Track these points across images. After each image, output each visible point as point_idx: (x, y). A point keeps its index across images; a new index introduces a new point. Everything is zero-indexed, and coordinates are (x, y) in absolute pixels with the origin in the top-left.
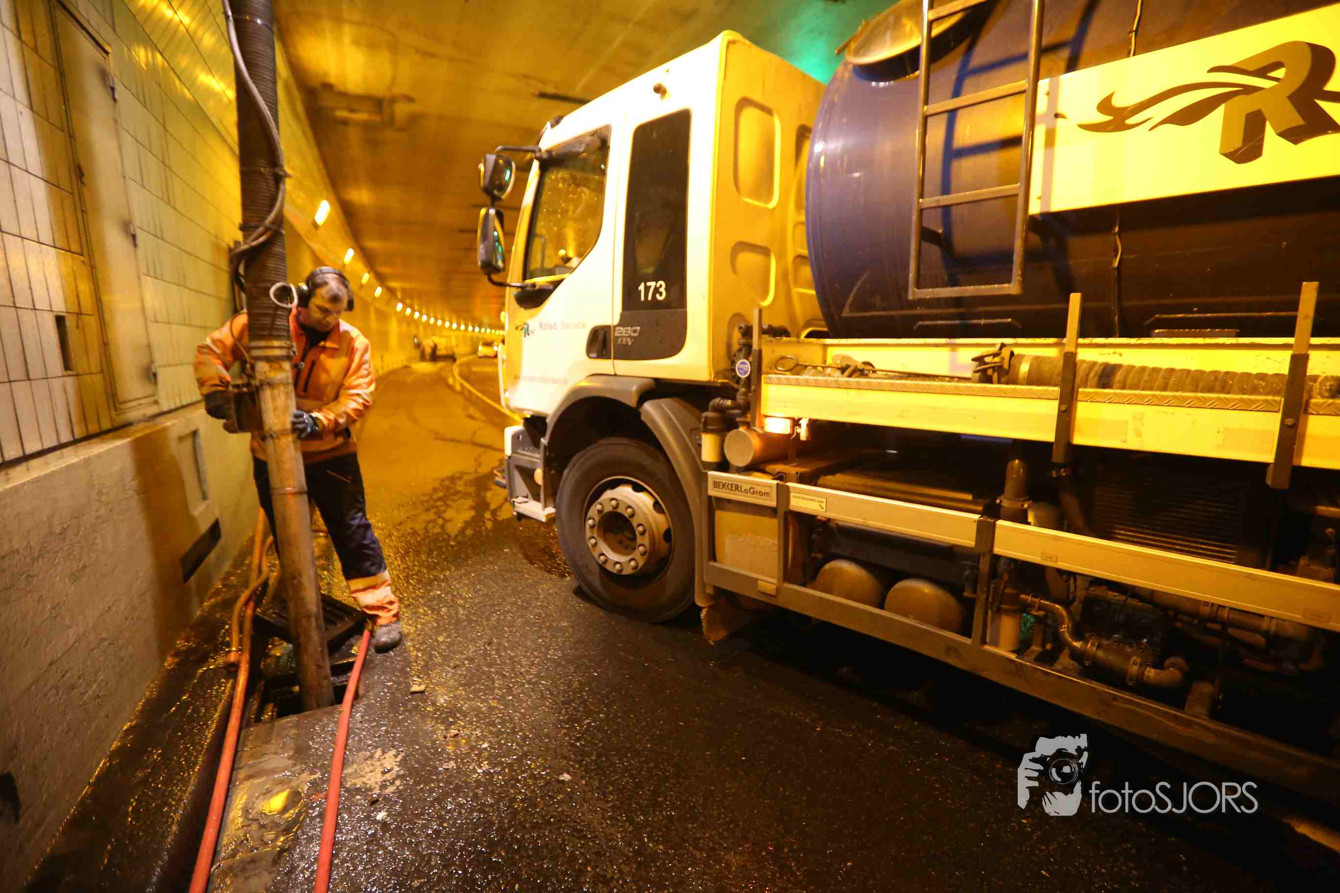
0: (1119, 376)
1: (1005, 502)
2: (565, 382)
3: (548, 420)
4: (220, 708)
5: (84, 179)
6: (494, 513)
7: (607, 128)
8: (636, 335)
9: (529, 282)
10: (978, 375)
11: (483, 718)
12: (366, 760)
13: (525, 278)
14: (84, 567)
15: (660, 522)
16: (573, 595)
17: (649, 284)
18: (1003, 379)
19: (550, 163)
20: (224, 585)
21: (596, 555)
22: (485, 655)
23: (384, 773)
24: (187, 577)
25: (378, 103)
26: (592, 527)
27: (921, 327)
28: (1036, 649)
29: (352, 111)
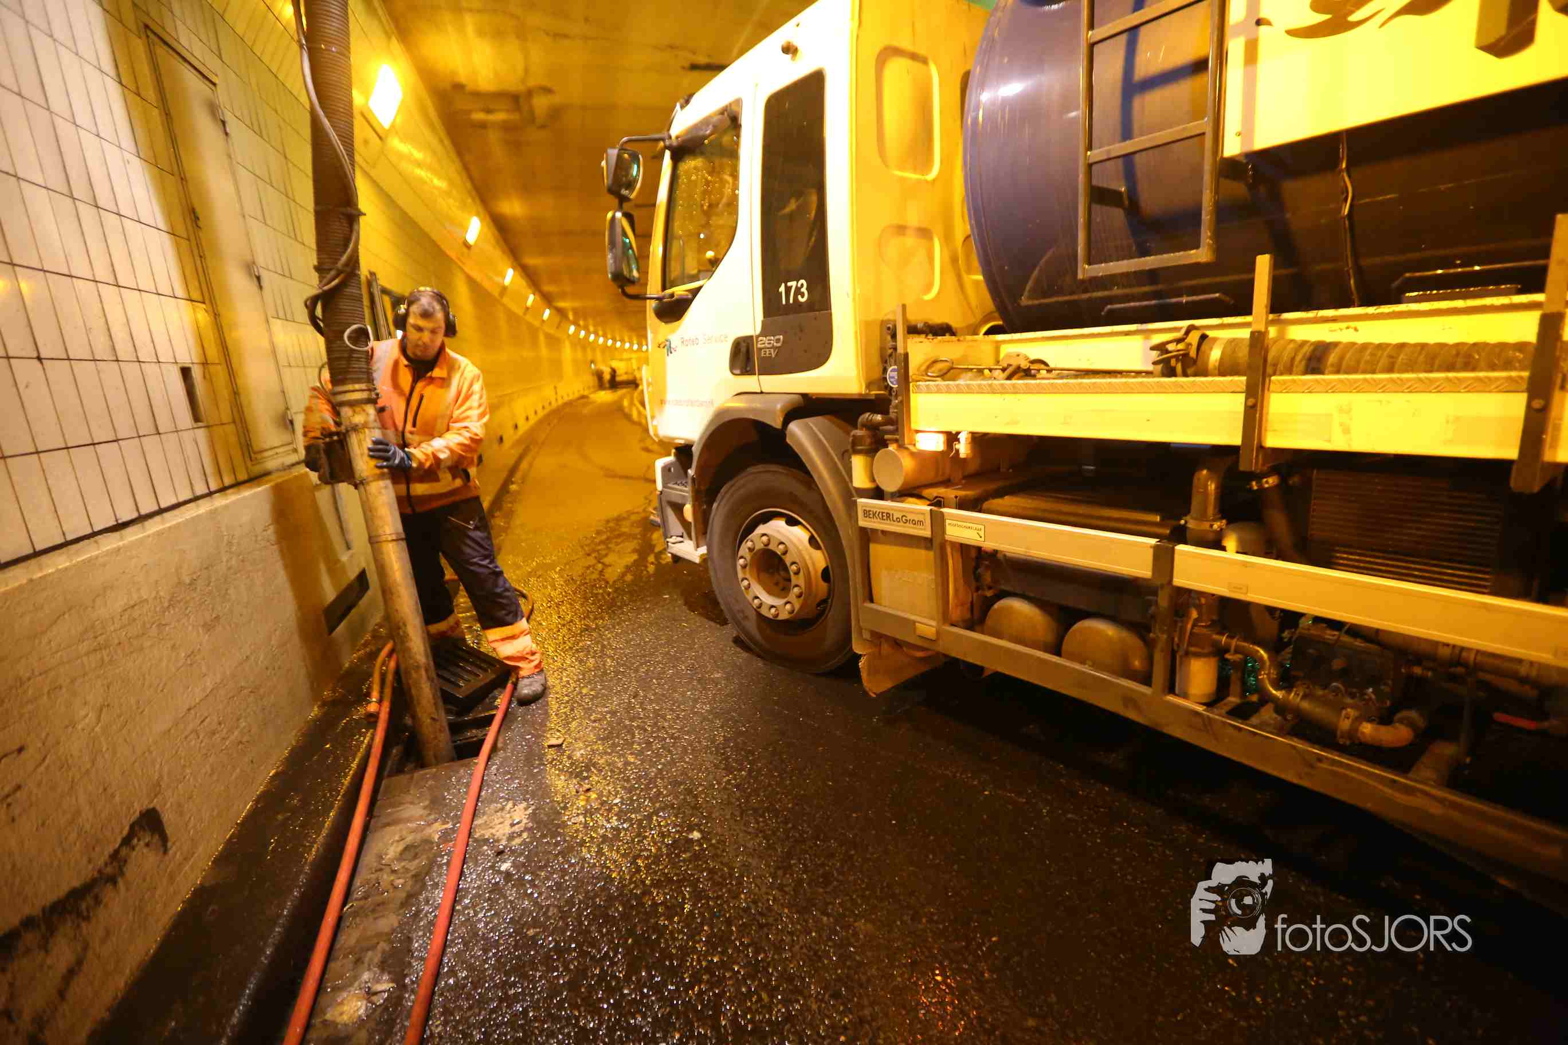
0: (1332, 358)
1: (1191, 523)
2: (712, 402)
3: (694, 449)
4: (359, 756)
5: (200, 224)
6: (658, 556)
7: (738, 102)
8: (779, 345)
9: (668, 291)
10: (1159, 367)
11: (619, 774)
12: (497, 812)
13: (664, 288)
14: (217, 618)
15: (818, 560)
16: (732, 644)
17: (789, 284)
18: (1189, 371)
19: (681, 152)
20: (374, 637)
21: (749, 597)
22: (630, 707)
23: (512, 825)
24: (332, 629)
25: (515, 100)
26: (744, 567)
27: (1111, 311)
28: (1233, 700)
29: (489, 111)
